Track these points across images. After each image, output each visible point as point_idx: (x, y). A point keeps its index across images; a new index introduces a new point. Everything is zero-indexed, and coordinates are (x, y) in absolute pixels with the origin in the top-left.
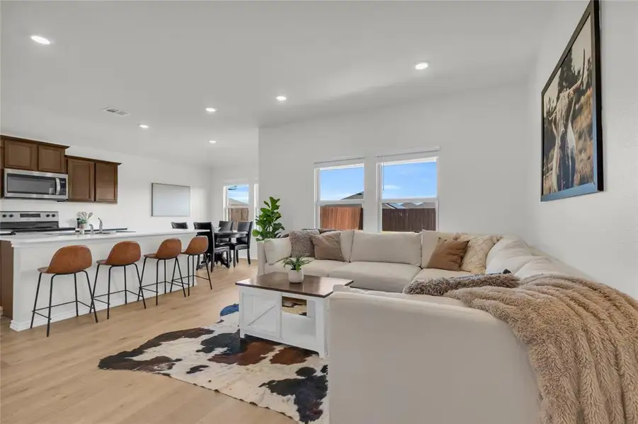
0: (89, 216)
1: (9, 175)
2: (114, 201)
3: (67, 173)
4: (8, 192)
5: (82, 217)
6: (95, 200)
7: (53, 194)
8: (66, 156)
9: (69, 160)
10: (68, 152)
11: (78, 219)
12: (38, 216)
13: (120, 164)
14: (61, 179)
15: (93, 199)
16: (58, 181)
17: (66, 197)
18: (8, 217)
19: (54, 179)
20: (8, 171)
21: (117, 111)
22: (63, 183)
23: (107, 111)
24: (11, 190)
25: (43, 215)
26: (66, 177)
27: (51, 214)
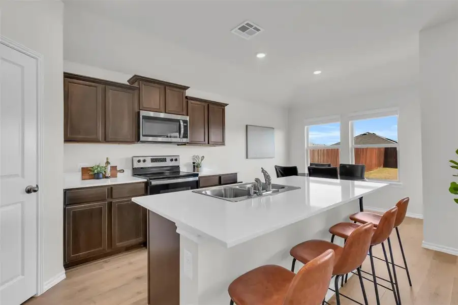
0: (202, 160)
1: (144, 117)
3: (187, 115)
4: (143, 136)
5: (197, 162)
6: (208, 143)
7: (184, 137)
8: (186, 97)
9: (189, 101)
10: (188, 93)
11: (194, 163)
12: (164, 160)
14: (185, 122)
16: (182, 123)
17: (187, 140)
18: (142, 161)
19: (178, 121)
20: (143, 113)
21: (251, 26)
22: (186, 124)
23: (239, 29)
24: (146, 134)
25: (168, 159)
26: (188, 118)
27: (174, 158)
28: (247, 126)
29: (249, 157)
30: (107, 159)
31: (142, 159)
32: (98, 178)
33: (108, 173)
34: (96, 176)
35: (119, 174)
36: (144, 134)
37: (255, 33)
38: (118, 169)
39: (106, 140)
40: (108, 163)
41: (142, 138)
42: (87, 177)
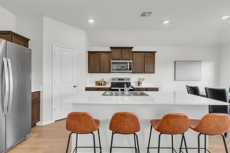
0: (143, 80)
1: (113, 63)
2: (153, 72)
4: (112, 70)
5: (140, 81)
7: (129, 70)
8: (132, 52)
10: (133, 50)
11: (138, 82)
12: (123, 80)
13: (156, 52)
14: (130, 63)
15: (143, 72)
17: (131, 71)
18: (114, 80)
19: (127, 63)
20: (112, 61)
21: (146, 13)
22: (131, 64)
23: (141, 16)
24: (114, 69)
25: (125, 79)
26: (131, 61)
27: (128, 79)
28: (175, 62)
29: (176, 79)
30: (103, 79)
31: (114, 79)
32: (99, 85)
33: (103, 84)
34: (99, 84)
35: (107, 84)
36: (112, 69)
37: (151, 14)
38: (107, 82)
39: (100, 72)
40: (103, 80)
41: (112, 71)
42: (97, 85)
